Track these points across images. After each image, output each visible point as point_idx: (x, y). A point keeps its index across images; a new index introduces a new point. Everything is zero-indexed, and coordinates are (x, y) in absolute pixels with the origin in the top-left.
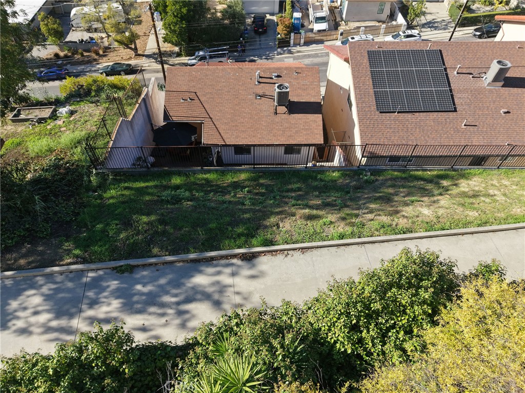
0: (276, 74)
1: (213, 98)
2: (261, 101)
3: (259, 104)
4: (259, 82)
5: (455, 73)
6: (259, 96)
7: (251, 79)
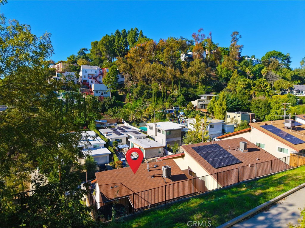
0: (156, 165)
1: (129, 183)
2: (155, 178)
3: (155, 180)
4: (149, 170)
5: (229, 150)
6: (153, 177)
7: (144, 170)
